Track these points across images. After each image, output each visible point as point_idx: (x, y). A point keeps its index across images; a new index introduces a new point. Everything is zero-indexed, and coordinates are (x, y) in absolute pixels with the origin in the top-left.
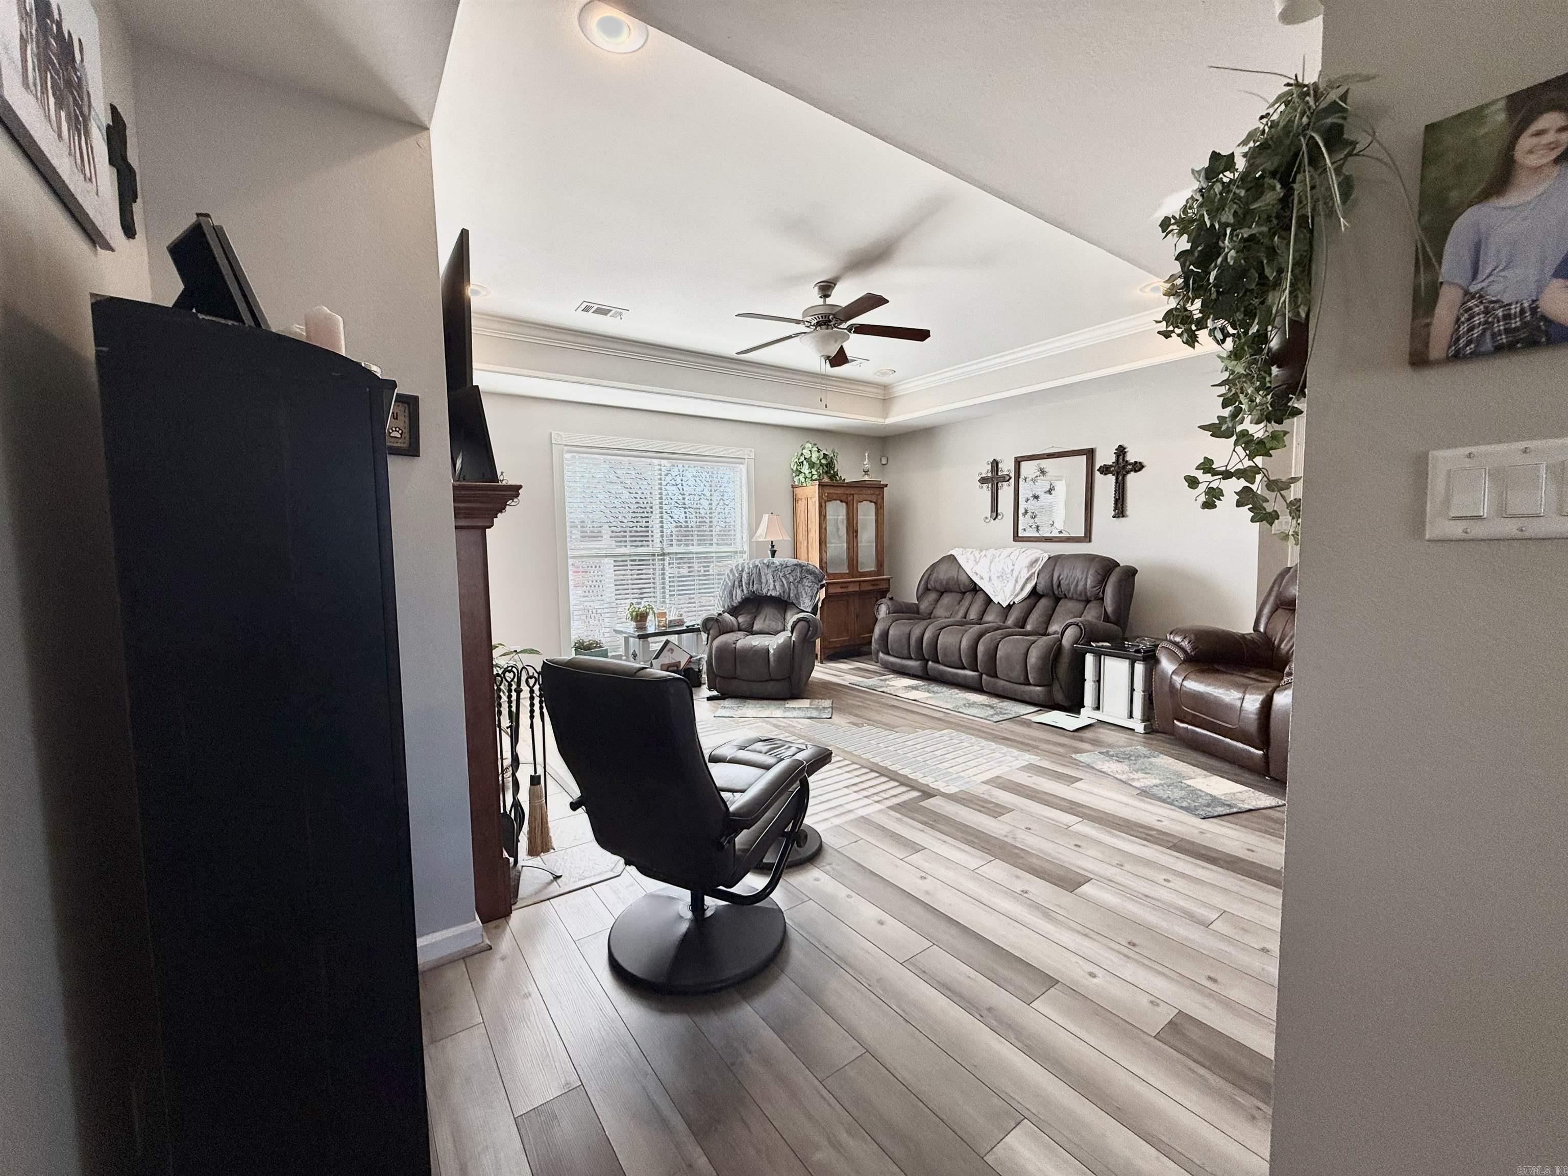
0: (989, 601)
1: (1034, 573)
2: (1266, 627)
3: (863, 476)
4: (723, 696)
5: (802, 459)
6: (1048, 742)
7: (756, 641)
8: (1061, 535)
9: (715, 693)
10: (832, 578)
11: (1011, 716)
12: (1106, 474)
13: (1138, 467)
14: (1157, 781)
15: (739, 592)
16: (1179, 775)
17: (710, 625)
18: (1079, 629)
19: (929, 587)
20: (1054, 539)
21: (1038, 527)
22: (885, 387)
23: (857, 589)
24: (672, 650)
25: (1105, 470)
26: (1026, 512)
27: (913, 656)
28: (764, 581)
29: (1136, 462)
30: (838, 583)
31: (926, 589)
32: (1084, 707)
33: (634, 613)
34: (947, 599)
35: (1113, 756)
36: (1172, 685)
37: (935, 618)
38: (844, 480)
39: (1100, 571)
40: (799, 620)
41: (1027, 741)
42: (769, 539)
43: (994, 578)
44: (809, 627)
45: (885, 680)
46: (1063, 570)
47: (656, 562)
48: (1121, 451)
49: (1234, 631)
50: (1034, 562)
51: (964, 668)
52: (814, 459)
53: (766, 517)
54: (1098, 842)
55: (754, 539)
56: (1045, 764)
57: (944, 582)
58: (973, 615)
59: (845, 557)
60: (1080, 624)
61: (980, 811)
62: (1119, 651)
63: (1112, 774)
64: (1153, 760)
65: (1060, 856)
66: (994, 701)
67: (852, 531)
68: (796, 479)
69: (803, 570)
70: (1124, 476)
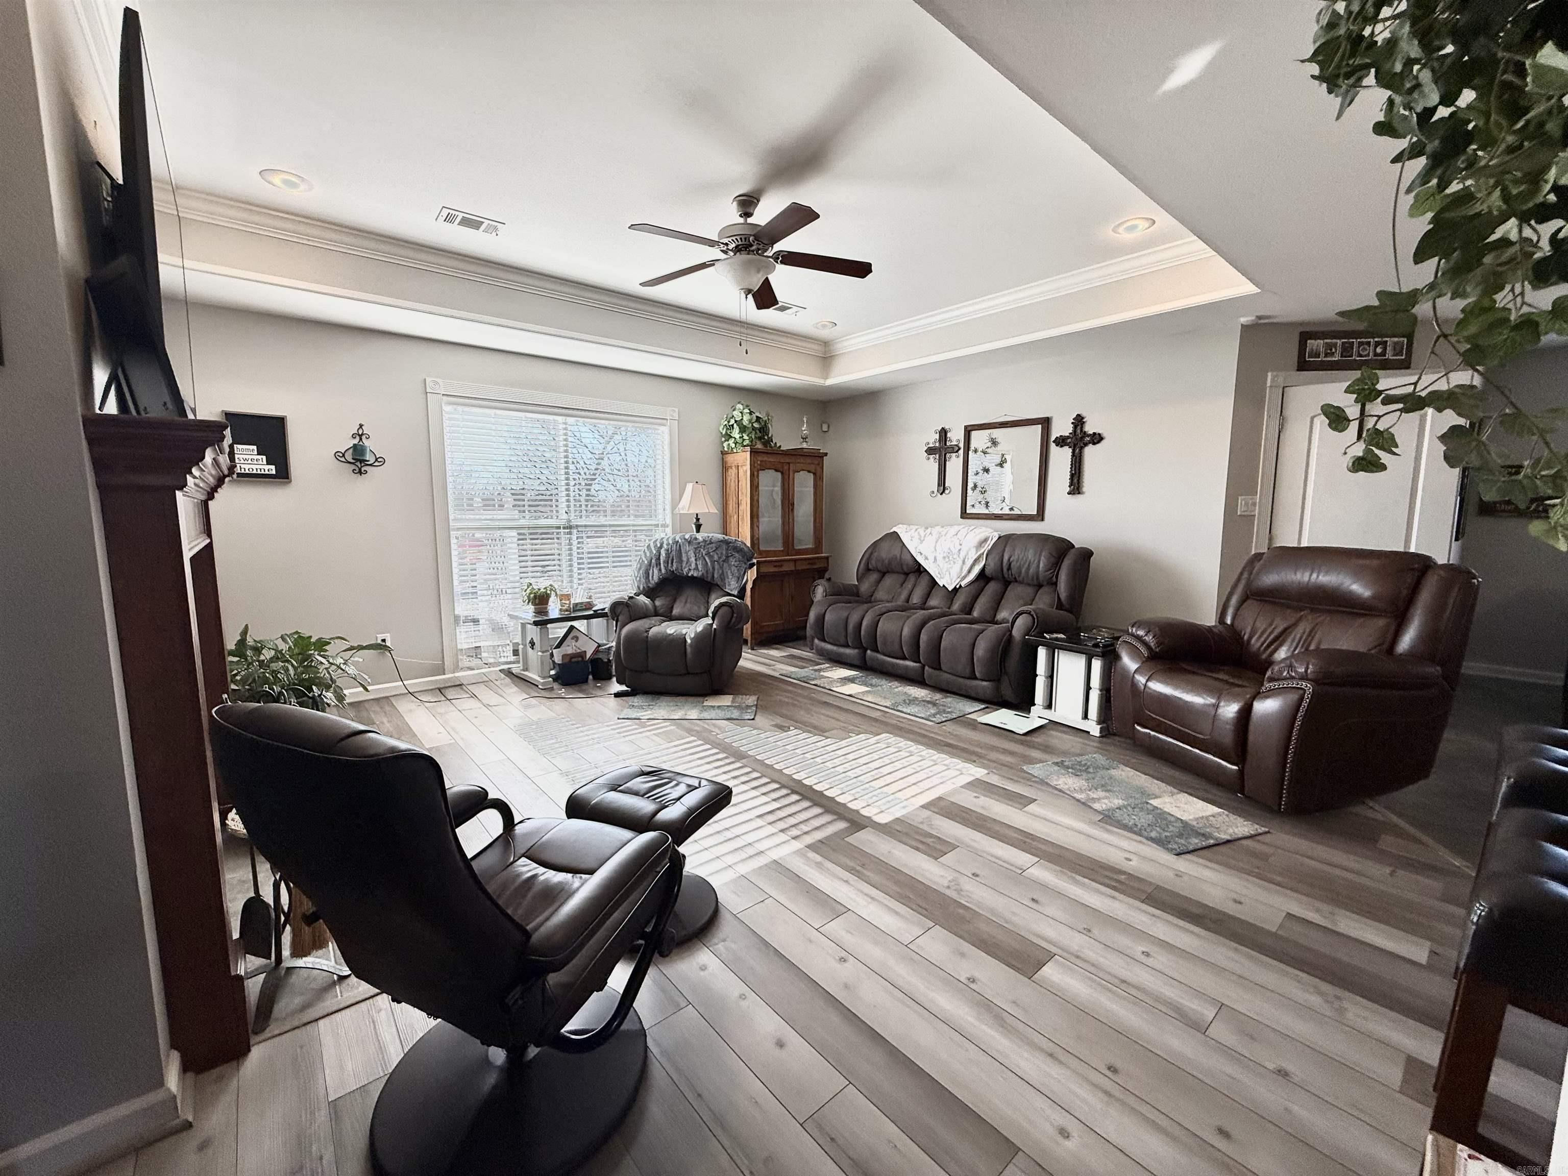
0: (933, 583)
1: (983, 554)
2: (1233, 619)
3: (801, 443)
4: (633, 693)
5: (732, 422)
6: (993, 748)
7: (671, 629)
8: (1012, 512)
9: (624, 688)
10: (764, 555)
11: (954, 716)
12: (1062, 446)
13: (1097, 439)
14: (1121, 802)
15: (656, 572)
16: (1143, 792)
17: (618, 610)
18: (1031, 617)
19: (870, 567)
20: (1004, 517)
21: (987, 504)
22: (826, 344)
23: (793, 568)
24: (576, 638)
25: (1061, 442)
26: (975, 486)
27: (850, 644)
28: (684, 559)
29: (1094, 434)
30: (771, 561)
31: (866, 569)
32: (1034, 705)
33: (532, 596)
34: (888, 581)
35: (1068, 768)
36: (1134, 684)
37: (875, 602)
38: (780, 446)
39: (1054, 554)
40: (722, 605)
41: (971, 748)
42: (694, 511)
43: (940, 558)
44: (733, 613)
45: (819, 670)
46: (1014, 550)
47: (562, 536)
48: (1079, 421)
49: (1199, 623)
50: (983, 542)
51: (904, 658)
52: (746, 422)
53: (689, 487)
54: (1059, 894)
55: (676, 511)
56: (994, 779)
57: (887, 561)
58: (916, 599)
59: (780, 531)
60: (1033, 613)
61: (917, 849)
62: (1074, 645)
63: (1068, 792)
64: (1113, 772)
65: (1014, 919)
66: (938, 696)
67: (788, 504)
68: (725, 445)
69: (729, 548)
70: (1081, 448)
